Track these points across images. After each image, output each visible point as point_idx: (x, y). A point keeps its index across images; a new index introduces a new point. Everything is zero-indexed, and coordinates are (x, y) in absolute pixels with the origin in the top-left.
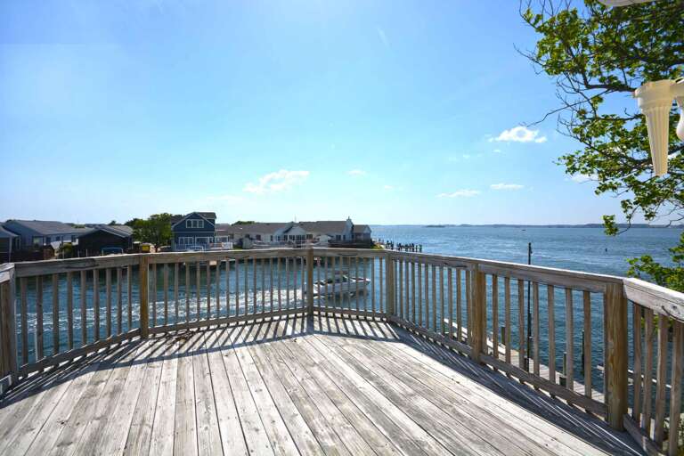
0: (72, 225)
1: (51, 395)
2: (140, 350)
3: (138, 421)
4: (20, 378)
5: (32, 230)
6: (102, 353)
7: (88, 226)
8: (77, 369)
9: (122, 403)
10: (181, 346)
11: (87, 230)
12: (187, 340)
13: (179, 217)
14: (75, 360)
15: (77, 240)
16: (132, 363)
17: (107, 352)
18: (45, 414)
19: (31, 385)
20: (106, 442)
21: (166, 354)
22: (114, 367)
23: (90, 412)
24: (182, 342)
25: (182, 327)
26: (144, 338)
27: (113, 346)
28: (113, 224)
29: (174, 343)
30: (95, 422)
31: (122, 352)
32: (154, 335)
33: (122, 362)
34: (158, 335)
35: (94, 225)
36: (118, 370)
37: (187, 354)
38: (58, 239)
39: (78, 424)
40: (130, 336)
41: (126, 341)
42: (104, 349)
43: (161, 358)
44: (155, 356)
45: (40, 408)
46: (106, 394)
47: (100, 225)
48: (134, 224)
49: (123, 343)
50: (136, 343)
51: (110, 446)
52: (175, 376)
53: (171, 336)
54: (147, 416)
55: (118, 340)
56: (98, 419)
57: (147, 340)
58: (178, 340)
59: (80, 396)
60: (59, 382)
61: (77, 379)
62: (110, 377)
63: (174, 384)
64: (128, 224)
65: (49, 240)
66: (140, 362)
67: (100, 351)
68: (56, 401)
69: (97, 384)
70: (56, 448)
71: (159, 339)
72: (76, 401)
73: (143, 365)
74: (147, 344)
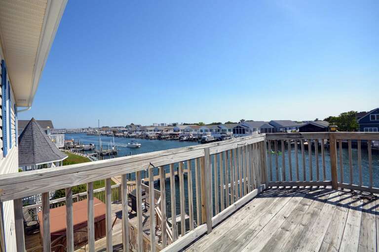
0: (296, 122)
1: (281, 200)
2: (331, 195)
3: (328, 240)
4: (269, 187)
6: (308, 189)
7: (304, 122)
8: (295, 193)
9: (318, 224)
10: (364, 204)
11: (303, 124)
12: (370, 201)
14: (294, 187)
15: (298, 129)
16: (325, 201)
17: (311, 189)
18: (278, 208)
19: (273, 192)
20: (307, 241)
21: (351, 205)
22: (314, 199)
23: (299, 218)
24: (366, 201)
25: (366, 190)
26: (335, 188)
27: (314, 187)
28: (317, 120)
29: (358, 199)
30: (301, 226)
31: (320, 192)
32: (342, 189)
33: (319, 198)
34: (345, 190)
35: (307, 122)
36: (316, 202)
37: (370, 211)
38: (290, 129)
39: (292, 222)
40: (325, 184)
41: (323, 187)
42: (309, 187)
43: (347, 206)
44: (343, 203)
45: (275, 205)
46: (309, 213)
47: (310, 122)
48: (330, 120)
49: (321, 187)
50: (328, 190)
51: (309, 246)
52: (359, 224)
53: (356, 194)
54: (335, 241)
55: (318, 185)
56: (303, 225)
57: (337, 191)
58: (362, 198)
59: (295, 207)
60: (285, 196)
61: (293, 198)
62: (312, 205)
63: (358, 229)
64: (326, 120)
65: (286, 129)
66: (332, 203)
67: (307, 187)
68: (283, 205)
69: (304, 205)
70: (280, 229)
71: (346, 193)
72: (293, 210)
73: (334, 206)
74: (337, 193)
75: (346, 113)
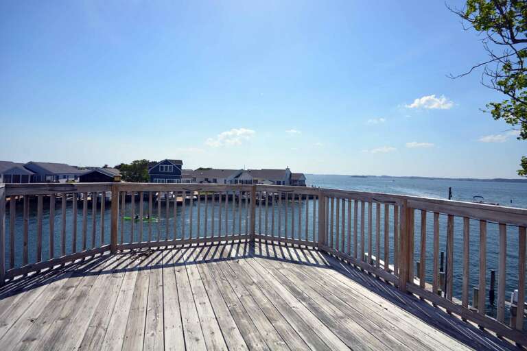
0: (76, 167)
1: (28, 296)
2: (109, 262)
3: (95, 324)
4: (7, 280)
5: (45, 170)
6: (78, 263)
7: (88, 168)
8: (56, 275)
9: (85, 306)
10: (142, 261)
11: (86, 171)
12: (148, 256)
13: (155, 163)
14: (55, 267)
15: (79, 179)
16: (100, 272)
17: (81, 263)
18: (20, 311)
19: (14, 286)
20: (65, 340)
21: (129, 267)
22: (84, 275)
23: (57, 313)
24: (143, 258)
25: (145, 245)
26: (113, 253)
27: (87, 258)
28: (106, 167)
29: (137, 258)
30: (59, 322)
31: (93, 263)
32: (122, 251)
33: (93, 271)
34: (125, 251)
35: (92, 168)
36: (87, 278)
37: (146, 268)
38: (64, 177)
39: (45, 322)
40: (102, 251)
41: (99, 254)
42: (80, 260)
43: (124, 270)
44: (120, 268)
45: (16, 307)
46: (73, 298)
47: (96, 168)
48: (121, 167)
49: (96, 256)
50: (106, 257)
51: (67, 345)
52: (133, 286)
53: (135, 253)
54: (104, 320)
55: (92, 253)
56: (62, 319)
57: (116, 254)
58: (140, 256)
59: (52, 298)
60: (38, 285)
61: (52, 284)
62: (80, 283)
63: (131, 293)
64: (117, 167)
65: (57, 178)
66: (107, 272)
67: (77, 261)
68: (32, 301)
69: (68, 288)
70: (21, 343)
71: (126, 254)
72: (48, 302)
73: (107, 275)
74: (115, 258)
75: (138, 161)
